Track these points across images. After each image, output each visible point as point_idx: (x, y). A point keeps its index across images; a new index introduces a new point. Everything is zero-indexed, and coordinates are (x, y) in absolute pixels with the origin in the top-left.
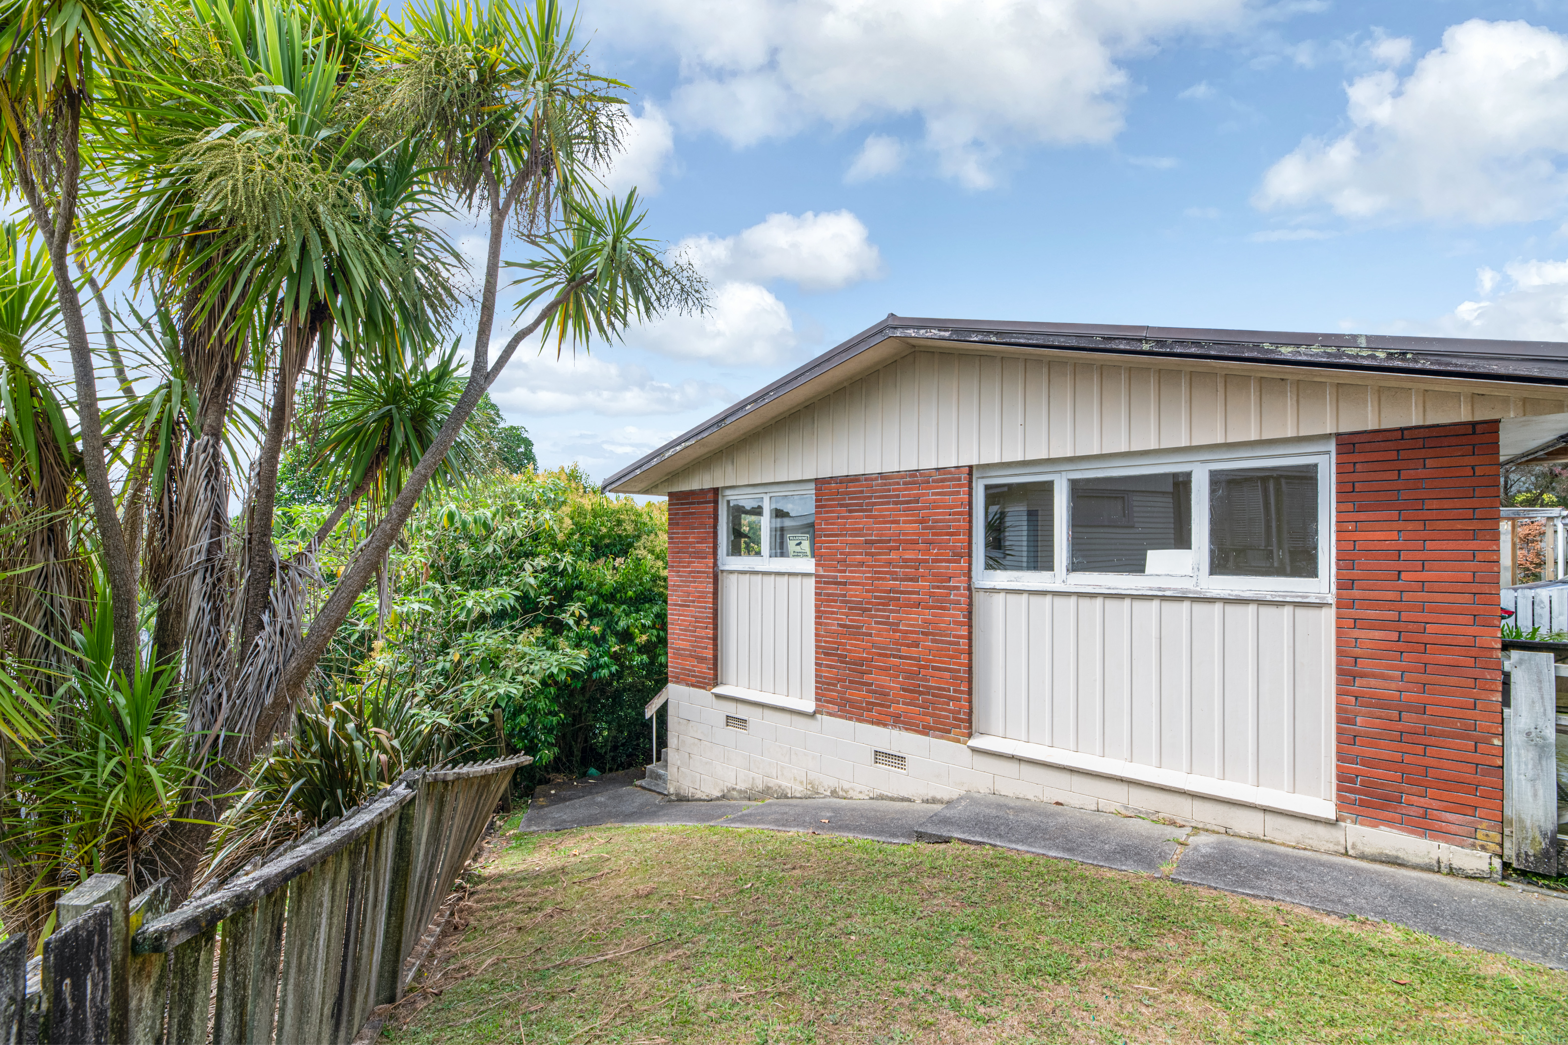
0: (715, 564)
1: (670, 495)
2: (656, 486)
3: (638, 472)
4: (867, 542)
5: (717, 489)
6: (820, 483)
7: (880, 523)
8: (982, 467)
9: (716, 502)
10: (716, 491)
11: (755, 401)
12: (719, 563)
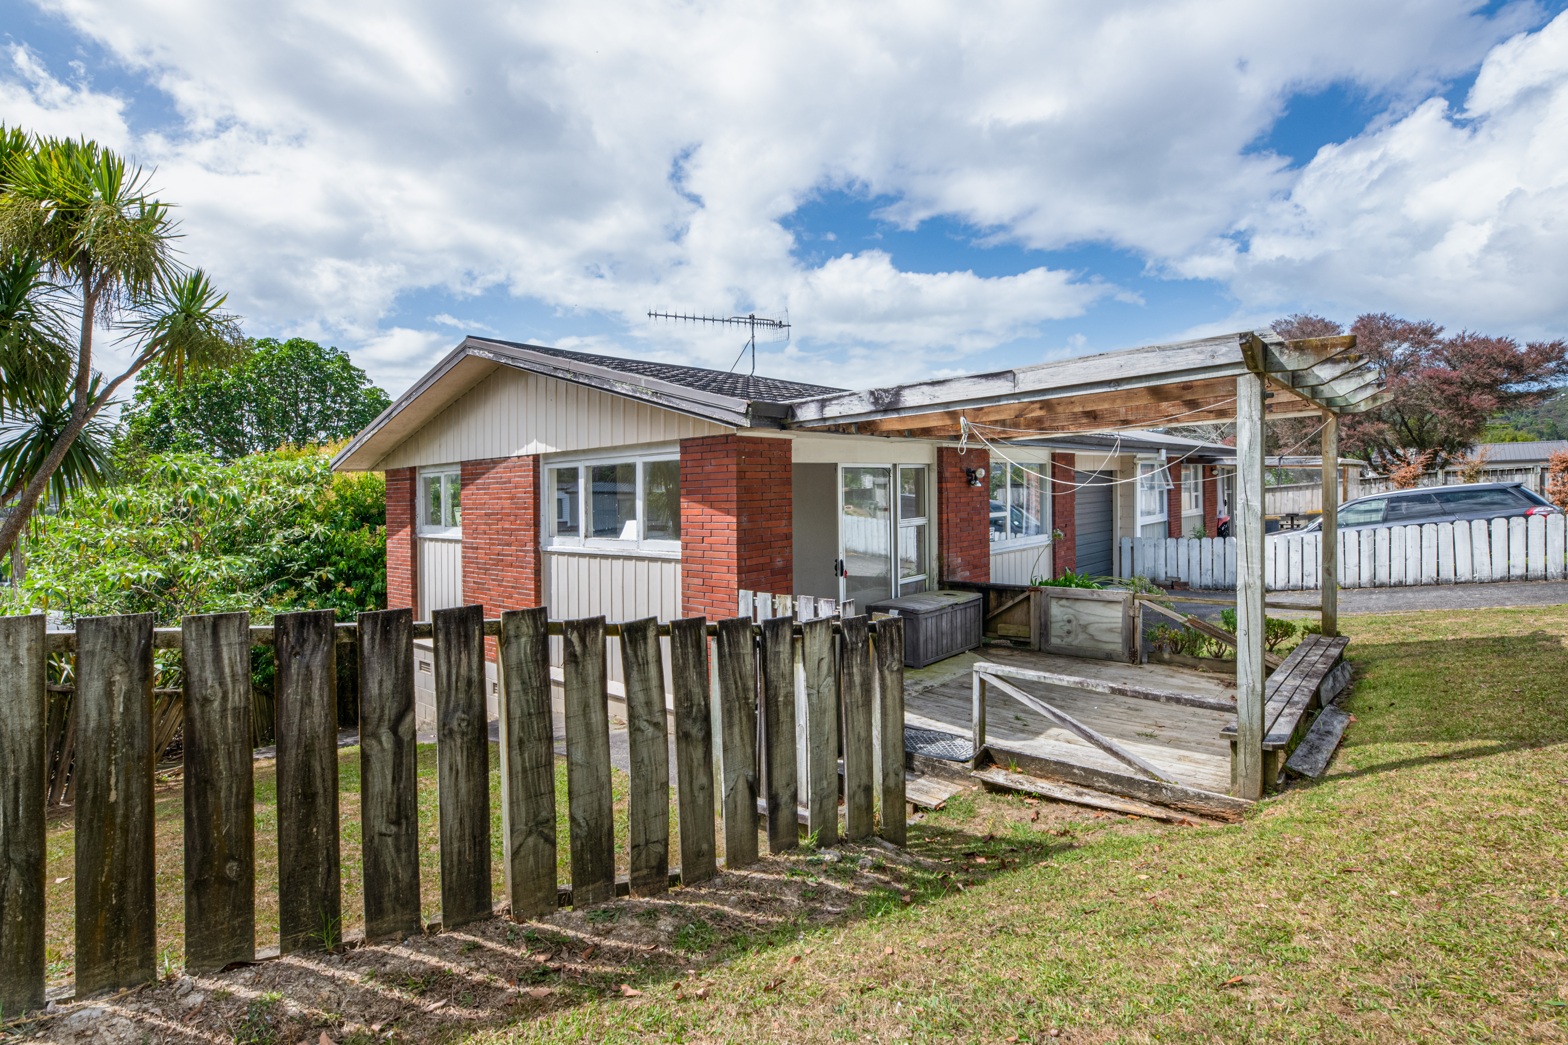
0: (413, 532)
1: (387, 472)
2: (378, 465)
3: (349, 454)
4: (486, 514)
5: (415, 468)
6: (463, 464)
7: (495, 499)
8: (547, 456)
9: (413, 480)
10: (413, 470)
11: (406, 399)
12: (418, 530)
